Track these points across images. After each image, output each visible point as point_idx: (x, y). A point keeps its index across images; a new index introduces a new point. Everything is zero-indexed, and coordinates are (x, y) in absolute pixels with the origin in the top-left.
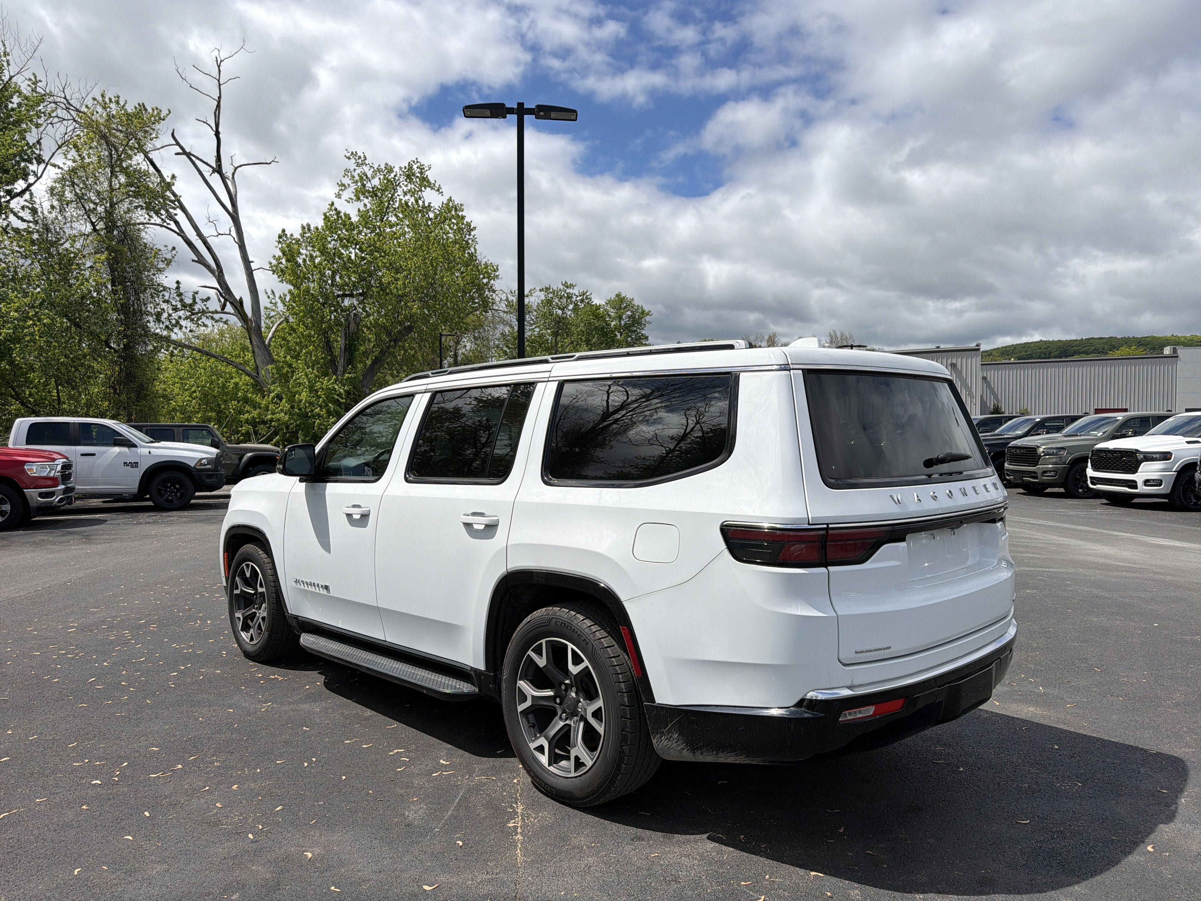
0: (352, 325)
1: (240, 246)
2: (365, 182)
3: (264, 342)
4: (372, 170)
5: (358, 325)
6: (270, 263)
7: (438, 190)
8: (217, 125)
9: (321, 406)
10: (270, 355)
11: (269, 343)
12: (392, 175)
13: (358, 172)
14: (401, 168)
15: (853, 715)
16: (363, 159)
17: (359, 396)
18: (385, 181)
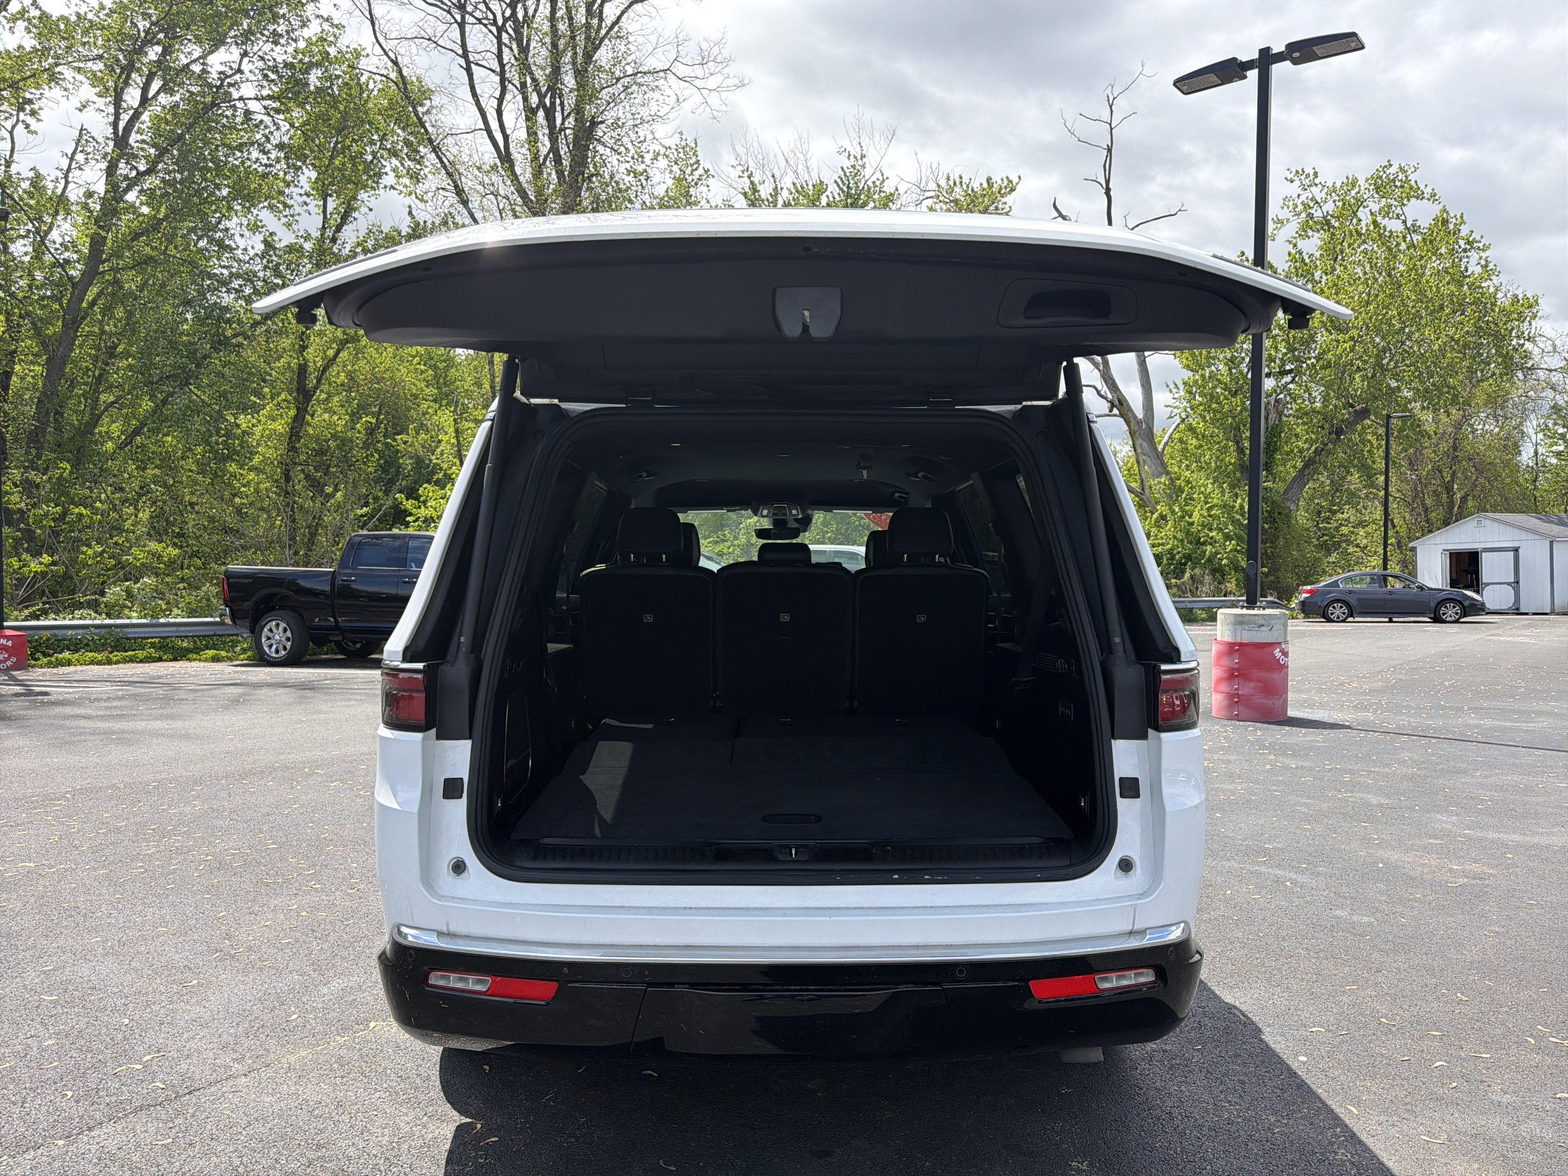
0: (1273, 416)
2: (1312, 211)
3: (1156, 449)
4: (1326, 190)
5: (1280, 414)
7: (1429, 198)
8: (1108, 182)
10: (1164, 465)
11: (1164, 449)
12: (1353, 193)
13: (1303, 198)
14: (1367, 180)
15: (454, 981)
16: (1312, 177)
17: (1279, 513)
18: (1340, 204)
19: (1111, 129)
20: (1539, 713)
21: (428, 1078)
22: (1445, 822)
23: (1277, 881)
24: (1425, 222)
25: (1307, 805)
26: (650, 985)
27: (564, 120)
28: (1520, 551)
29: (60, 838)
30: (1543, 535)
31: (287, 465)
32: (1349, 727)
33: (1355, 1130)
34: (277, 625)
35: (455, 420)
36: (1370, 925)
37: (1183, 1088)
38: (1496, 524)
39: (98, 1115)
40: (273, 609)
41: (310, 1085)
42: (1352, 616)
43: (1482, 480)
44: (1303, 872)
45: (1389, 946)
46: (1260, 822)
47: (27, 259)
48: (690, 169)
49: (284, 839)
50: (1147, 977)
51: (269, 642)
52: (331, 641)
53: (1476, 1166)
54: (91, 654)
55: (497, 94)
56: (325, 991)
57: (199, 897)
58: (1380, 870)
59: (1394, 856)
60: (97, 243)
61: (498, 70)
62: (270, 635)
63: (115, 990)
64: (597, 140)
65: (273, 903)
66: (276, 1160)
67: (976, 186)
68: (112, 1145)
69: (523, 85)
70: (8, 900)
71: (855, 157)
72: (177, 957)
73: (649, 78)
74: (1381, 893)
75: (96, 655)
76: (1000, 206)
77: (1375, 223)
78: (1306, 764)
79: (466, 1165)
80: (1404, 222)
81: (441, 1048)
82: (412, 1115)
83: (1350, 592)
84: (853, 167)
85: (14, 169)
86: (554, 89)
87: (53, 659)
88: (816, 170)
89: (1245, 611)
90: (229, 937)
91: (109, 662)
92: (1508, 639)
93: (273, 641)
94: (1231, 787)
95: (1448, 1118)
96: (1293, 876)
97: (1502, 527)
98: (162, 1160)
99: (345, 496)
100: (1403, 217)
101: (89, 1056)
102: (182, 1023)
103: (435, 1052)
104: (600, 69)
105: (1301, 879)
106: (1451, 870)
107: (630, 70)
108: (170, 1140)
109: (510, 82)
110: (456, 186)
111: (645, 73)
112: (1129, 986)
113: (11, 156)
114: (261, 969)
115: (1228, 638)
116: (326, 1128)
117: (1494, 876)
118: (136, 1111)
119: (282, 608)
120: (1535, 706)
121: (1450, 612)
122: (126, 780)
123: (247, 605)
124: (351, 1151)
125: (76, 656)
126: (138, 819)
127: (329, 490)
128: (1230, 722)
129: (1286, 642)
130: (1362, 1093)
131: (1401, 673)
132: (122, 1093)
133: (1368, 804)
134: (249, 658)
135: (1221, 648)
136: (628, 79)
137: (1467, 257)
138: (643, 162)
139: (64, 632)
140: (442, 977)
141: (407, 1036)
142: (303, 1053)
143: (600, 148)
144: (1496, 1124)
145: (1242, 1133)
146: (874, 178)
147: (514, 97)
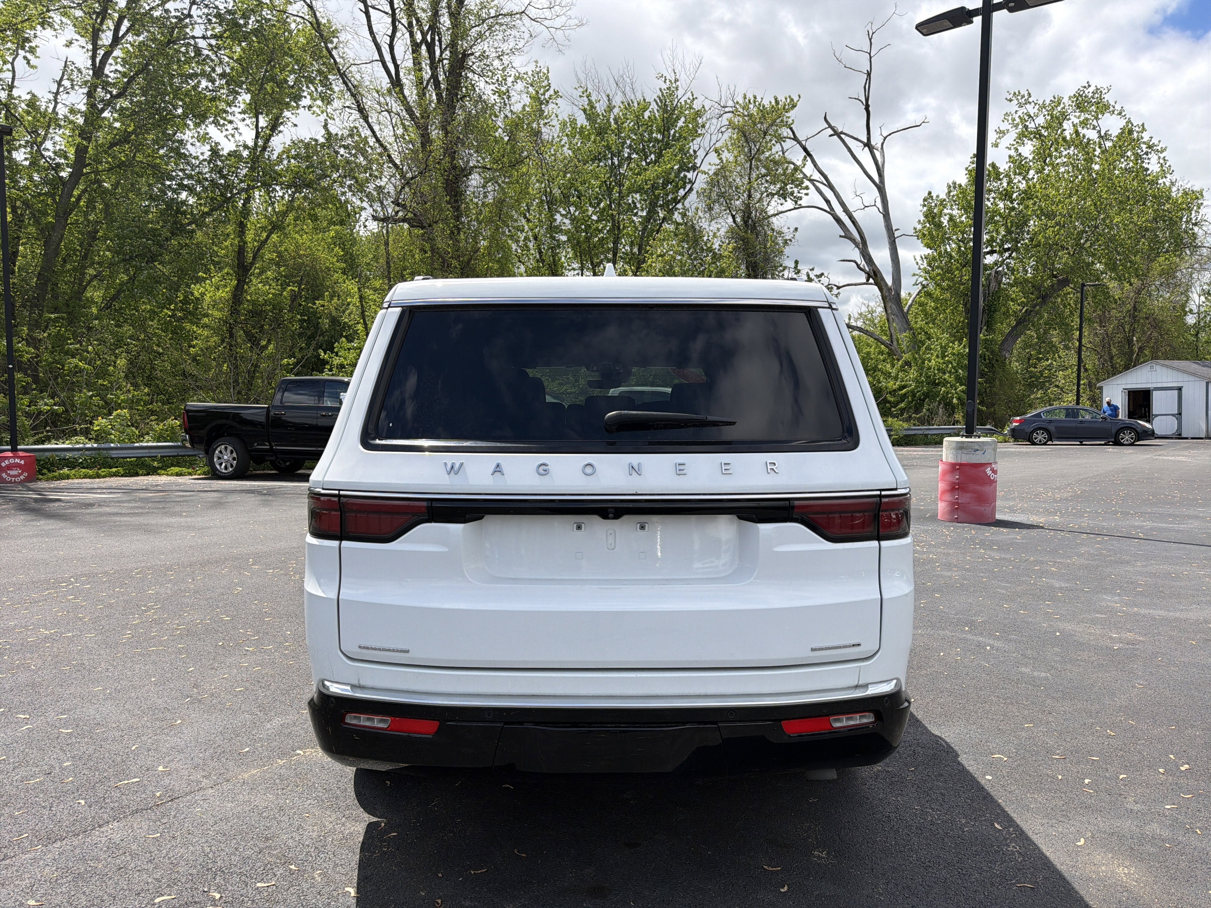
0: (993, 284)
1: (884, 216)
2: (1027, 124)
3: (902, 310)
4: (1037, 106)
5: (999, 283)
6: (915, 229)
7: (1120, 114)
8: (867, 100)
9: (950, 372)
10: (908, 322)
11: (908, 310)
12: (1059, 109)
13: (1020, 113)
14: (1070, 98)
15: (364, 721)
16: (1026, 97)
17: (997, 361)
18: (1049, 117)
19: (871, 58)
20: (1190, 517)
21: (346, 790)
22: (1109, 601)
23: (979, 645)
24: (1115, 132)
25: (1005, 588)
26: (506, 723)
27: (442, 53)
28: (1183, 389)
29: (68, 612)
30: (1201, 377)
31: (230, 324)
32: (1042, 528)
33: (1024, 829)
34: (226, 448)
35: (359, 288)
36: (1046, 679)
37: (899, 799)
38: (1164, 369)
39: (106, 816)
40: (222, 436)
41: (259, 795)
42: (1051, 440)
43: (1156, 334)
44: (998, 639)
45: (1060, 694)
46: (969, 601)
47: (27, 163)
48: (542, 90)
49: (235, 613)
50: (867, 719)
51: (220, 461)
52: (267, 461)
53: (1110, 855)
54: (84, 470)
55: (389, 32)
56: (269, 726)
57: (173, 656)
58: (1057, 637)
59: (1068, 627)
60: (81, 151)
61: (390, 12)
62: (221, 455)
63: (114, 725)
64: (467, 68)
65: (228, 661)
66: (236, 849)
67: (766, 103)
68: (117, 838)
69: (410, 24)
70: (32, 659)
71: (670, 81)
72: (160, 701)
73: (508, 19)
74: (1056, 655)
75: (88, 471)
76: (785, 120)
77: (1077, 133)
78: (1008, 556)
79: (374, 853)
80: (1099, 132)
81: (355, 769)
82: (334, 816)
83: (1050, 421)
84: (669, 88)
85: (15, 93)
86: (434, 28)
87: (56, 474)
88: (639, 91)
89: (964, 439)
90: (196, 686)
91: (98, 476)
92: (1170, 458)
93: (223, 461)
94: (949, 574)
95: (1092, 821)
96: (992, 642)
97: (1170, 371)
98: (153, 849)
99: (276, 348)
100: (1098, 128)
101: (97, 773)
102: (164, 750)
103: (350, 771)
104: (470, 12)
105: (997, 644)
106: (1111, 638)
107: (493, 13)
108: (159, 835)
109: (400, 22)
110: (359, 106)
111: (505, 15)
112: (856, 725)
113: (13, 82)
114: (221, 711)
115: (951, 460)
116: (272, 826)
117: (1142, 642)
118: (133, 813)
119: (230, 435)
120: (1185, 511)
121: (1127, 437)
122: (116, 568)
123: (203, 433)
124: (290, 843)
125: (73, 472)
126: (126, 597)
127: (263, 343)
128: (951, 524)
129: (996, 463)
130: (1031, 803)
131: (1086, 485)
132: (123, 800)
133: (1052, 588)
134: (204, 473)
135: (945, 467)
136: (491, 20)
137: (1149, 159)
138: (506, 84)
139: (63, 453)
140: (355, 717)
141: (329, 759)
142: (254, 772)
143: (470, 75)
144: (1128, 825)
145: (940, 831)
146: (684, 98)
147: (403, 35)
